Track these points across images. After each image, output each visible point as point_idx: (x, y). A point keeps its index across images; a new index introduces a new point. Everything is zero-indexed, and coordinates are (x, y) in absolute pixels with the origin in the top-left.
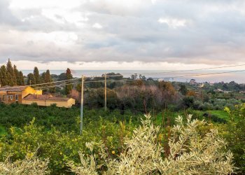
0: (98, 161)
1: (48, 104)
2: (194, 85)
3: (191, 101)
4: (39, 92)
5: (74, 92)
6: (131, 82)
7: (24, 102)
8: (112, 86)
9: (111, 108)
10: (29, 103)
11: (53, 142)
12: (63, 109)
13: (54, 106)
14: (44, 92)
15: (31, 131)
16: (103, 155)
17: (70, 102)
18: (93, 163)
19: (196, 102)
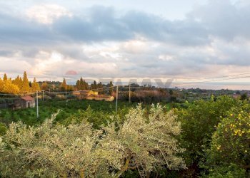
0: (116, 125)
1: (101, 99)
2: (177, 90)
3: (175, 98)
4: (96, 93)
5: (113, 93)
6: (144, 88)
7: (89, 98)
8: (133, 90)
9: (133, 102)
10: (91, 98)
11: (99, 117)
12: (109, 102)
13: (103, 100)
14: (99, 93)
15: (89, 112)
16: (118, 122)
17: (112, 98)
18: (114, 126)
19: (177, 99)
